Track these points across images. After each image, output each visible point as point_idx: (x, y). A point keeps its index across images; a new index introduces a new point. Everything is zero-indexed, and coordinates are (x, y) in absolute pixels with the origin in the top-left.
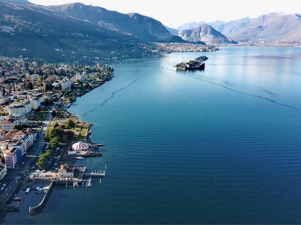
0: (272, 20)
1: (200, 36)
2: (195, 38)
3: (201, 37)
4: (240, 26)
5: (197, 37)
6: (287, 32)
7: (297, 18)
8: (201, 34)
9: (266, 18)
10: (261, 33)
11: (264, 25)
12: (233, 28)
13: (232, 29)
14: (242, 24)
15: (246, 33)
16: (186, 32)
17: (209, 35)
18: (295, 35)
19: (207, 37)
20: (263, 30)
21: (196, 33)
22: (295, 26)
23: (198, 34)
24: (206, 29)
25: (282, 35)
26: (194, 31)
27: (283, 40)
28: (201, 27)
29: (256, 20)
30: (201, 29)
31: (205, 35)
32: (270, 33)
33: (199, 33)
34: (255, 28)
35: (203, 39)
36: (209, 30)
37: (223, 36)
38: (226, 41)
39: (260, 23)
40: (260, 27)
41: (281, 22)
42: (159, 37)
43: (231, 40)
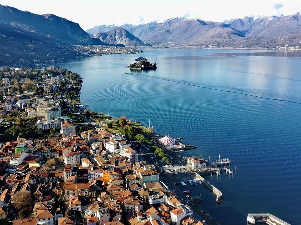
0: (177, 24)
1: (115, 39)
2: (111, 41)
3: (117, 40)
4: (149, 30)
5: (112, 39)
6: (192, 35)
7: (199, 23)
8: (116, 37)
9: (172, 23)
10: (170, 37)
11: (171, 29)
12: (143, 31)
13: (141, 33)
14: (151, 28)
15: (156, 36)
16: (101, 35)
17: (124, 38)
18: (200, 38)
19: (123, 40)
20: (171, 33)
21: (111, 36)
22: (198, 31)
23: (113, 37)
24: (121, 32)
25: (188, 38)
26: (110, 34)
27: (191, 43)
28: (115, 30)
29: (163, 25)
30: (116, 32)
31: (120, 38)
32: (178, 37)
33: (115, 36)
34: (164, 32)
35: (119, 42)
36: (124, 33)
37: (138, 39)
38: (142, 44)
39: (167, 28)
40: (168, 31)
41: (186, 27)
42: (79, 40)
43: (145, 43)
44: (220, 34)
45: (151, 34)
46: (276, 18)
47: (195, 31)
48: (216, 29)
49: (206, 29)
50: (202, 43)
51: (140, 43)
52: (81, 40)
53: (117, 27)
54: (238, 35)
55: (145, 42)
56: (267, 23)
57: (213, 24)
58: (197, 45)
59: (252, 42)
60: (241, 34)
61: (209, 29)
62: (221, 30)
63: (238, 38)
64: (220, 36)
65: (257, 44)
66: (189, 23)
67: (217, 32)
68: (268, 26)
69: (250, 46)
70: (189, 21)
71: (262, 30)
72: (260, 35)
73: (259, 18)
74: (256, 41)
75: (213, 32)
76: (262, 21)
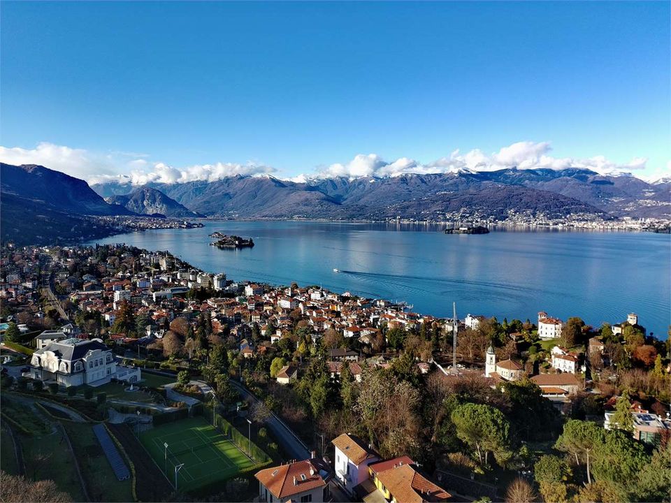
0: (240, 185)
1: (144, 206)
2: (135, 208)
3: (147, 207)
4: (193, 193)
5: (138, 206)
6: (265, 202)
7: (274, 183)
8: (145, 203)
9: (232, 182)
10: (230, 203)
11: (231, 191)
12: (183, 194)
14: (196, 189)
15: (209, 202)
16: (119, 200)
17: (159, 204)
18: (278, 206)
19: (157, 207)
20: (231, 198)
21: (136, 201)
22: (274, 195)
23: (139, 202)
24: (153, 195)
25: (260, 205)
26: (133, 198)
27: (265, 213)
28: (143, 192)
29: (217, 185)
30: (144, 195)
31: (152, 205)
32: (243, 203)
33: (142, 202)
34: (220, 196)
35: (150, 211)
36: (158, 198)
37: (181, 206)
38: (189, 214)
39: (224, 189)
40: (227, 194)
41: (254, 189)
42: (88, 206)
43: (195, 213)
44: (307, 200)
45: (200, 199)
46: (379, 180)
47: (269, 195)
48: (300, 193)
49: (285, 192)
50: (283, 213)
51: (187, 213)
52: (91, 206)
53: (143, 187)
54: (333, 202)
55: (193, 210)
56: (368, 186)
57: (293, 186)
58: (276, 216)
59: (354, 212)
60: (336, 201)
61: (289, 194)
62: (307, 194)
63: (333, 207)
64: (307, 203)
65: (361, 215)
66: (260, 182)
67: (303, 198)
68: (371, 191)
69: (352, 217)
70: (258, 180)
71: (363, 196)
72: (361, 203)
73: (356, 180)
74: (358, 211)
75: (296, 197)
76: (360, 183)
